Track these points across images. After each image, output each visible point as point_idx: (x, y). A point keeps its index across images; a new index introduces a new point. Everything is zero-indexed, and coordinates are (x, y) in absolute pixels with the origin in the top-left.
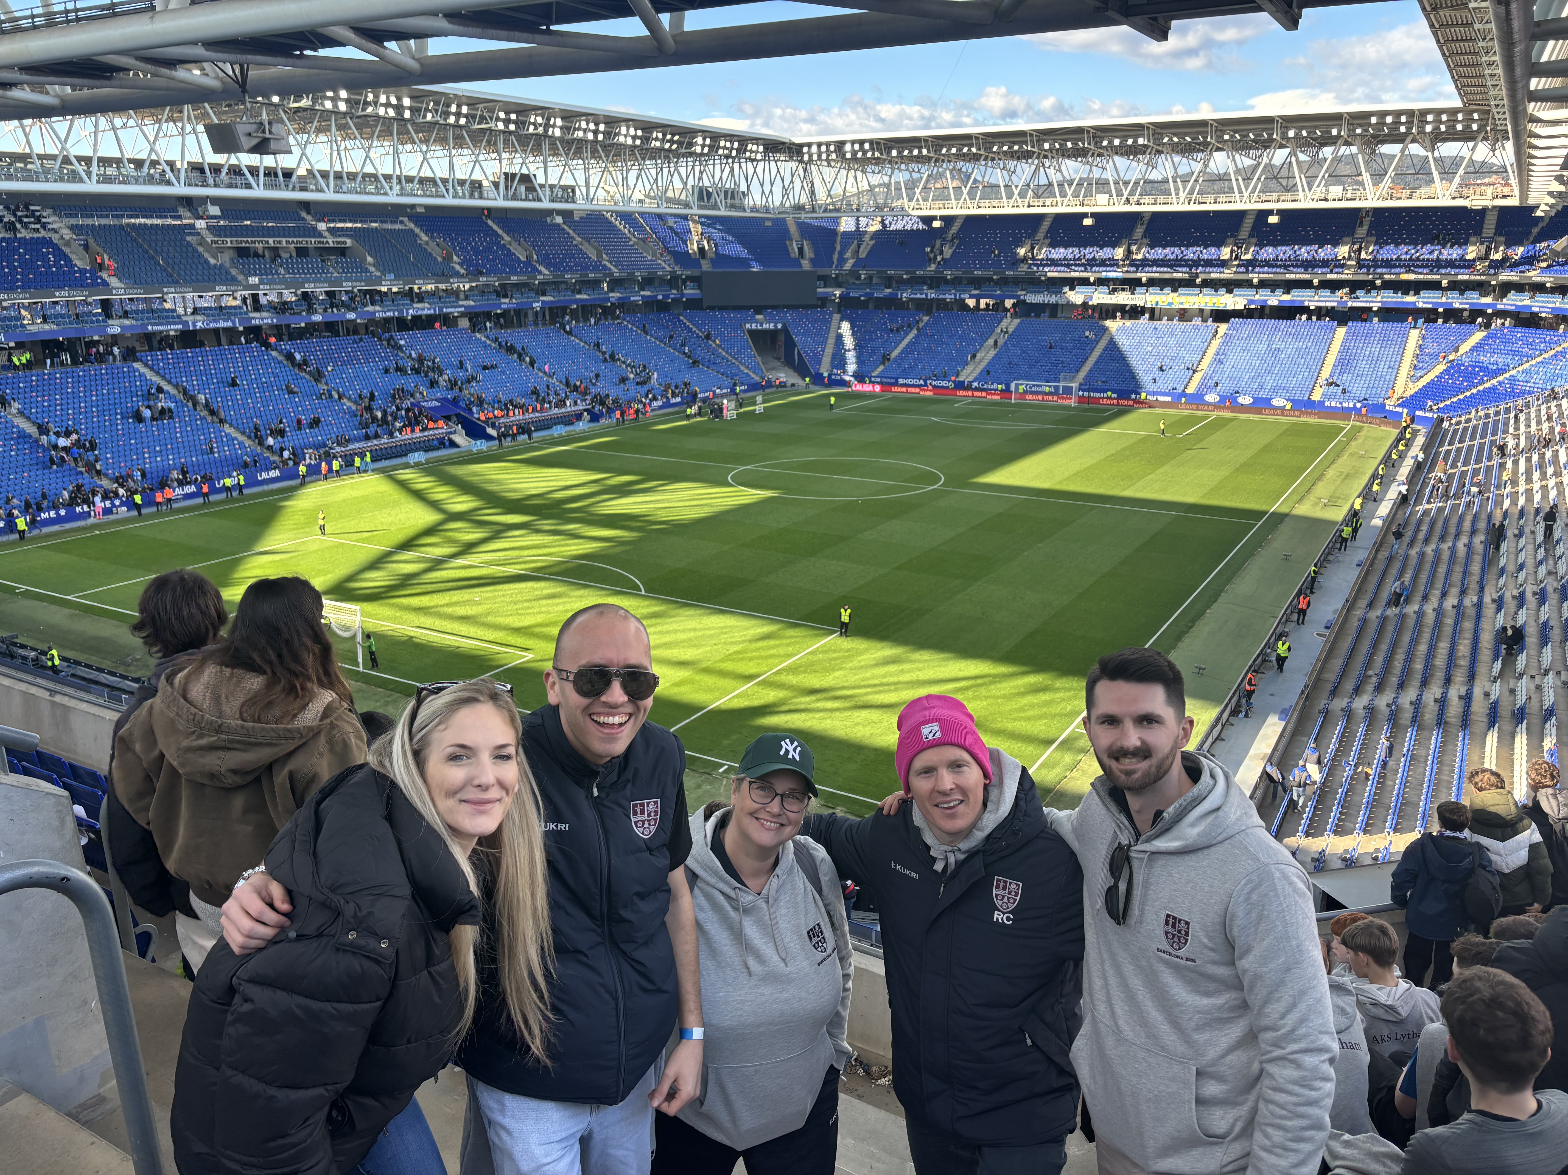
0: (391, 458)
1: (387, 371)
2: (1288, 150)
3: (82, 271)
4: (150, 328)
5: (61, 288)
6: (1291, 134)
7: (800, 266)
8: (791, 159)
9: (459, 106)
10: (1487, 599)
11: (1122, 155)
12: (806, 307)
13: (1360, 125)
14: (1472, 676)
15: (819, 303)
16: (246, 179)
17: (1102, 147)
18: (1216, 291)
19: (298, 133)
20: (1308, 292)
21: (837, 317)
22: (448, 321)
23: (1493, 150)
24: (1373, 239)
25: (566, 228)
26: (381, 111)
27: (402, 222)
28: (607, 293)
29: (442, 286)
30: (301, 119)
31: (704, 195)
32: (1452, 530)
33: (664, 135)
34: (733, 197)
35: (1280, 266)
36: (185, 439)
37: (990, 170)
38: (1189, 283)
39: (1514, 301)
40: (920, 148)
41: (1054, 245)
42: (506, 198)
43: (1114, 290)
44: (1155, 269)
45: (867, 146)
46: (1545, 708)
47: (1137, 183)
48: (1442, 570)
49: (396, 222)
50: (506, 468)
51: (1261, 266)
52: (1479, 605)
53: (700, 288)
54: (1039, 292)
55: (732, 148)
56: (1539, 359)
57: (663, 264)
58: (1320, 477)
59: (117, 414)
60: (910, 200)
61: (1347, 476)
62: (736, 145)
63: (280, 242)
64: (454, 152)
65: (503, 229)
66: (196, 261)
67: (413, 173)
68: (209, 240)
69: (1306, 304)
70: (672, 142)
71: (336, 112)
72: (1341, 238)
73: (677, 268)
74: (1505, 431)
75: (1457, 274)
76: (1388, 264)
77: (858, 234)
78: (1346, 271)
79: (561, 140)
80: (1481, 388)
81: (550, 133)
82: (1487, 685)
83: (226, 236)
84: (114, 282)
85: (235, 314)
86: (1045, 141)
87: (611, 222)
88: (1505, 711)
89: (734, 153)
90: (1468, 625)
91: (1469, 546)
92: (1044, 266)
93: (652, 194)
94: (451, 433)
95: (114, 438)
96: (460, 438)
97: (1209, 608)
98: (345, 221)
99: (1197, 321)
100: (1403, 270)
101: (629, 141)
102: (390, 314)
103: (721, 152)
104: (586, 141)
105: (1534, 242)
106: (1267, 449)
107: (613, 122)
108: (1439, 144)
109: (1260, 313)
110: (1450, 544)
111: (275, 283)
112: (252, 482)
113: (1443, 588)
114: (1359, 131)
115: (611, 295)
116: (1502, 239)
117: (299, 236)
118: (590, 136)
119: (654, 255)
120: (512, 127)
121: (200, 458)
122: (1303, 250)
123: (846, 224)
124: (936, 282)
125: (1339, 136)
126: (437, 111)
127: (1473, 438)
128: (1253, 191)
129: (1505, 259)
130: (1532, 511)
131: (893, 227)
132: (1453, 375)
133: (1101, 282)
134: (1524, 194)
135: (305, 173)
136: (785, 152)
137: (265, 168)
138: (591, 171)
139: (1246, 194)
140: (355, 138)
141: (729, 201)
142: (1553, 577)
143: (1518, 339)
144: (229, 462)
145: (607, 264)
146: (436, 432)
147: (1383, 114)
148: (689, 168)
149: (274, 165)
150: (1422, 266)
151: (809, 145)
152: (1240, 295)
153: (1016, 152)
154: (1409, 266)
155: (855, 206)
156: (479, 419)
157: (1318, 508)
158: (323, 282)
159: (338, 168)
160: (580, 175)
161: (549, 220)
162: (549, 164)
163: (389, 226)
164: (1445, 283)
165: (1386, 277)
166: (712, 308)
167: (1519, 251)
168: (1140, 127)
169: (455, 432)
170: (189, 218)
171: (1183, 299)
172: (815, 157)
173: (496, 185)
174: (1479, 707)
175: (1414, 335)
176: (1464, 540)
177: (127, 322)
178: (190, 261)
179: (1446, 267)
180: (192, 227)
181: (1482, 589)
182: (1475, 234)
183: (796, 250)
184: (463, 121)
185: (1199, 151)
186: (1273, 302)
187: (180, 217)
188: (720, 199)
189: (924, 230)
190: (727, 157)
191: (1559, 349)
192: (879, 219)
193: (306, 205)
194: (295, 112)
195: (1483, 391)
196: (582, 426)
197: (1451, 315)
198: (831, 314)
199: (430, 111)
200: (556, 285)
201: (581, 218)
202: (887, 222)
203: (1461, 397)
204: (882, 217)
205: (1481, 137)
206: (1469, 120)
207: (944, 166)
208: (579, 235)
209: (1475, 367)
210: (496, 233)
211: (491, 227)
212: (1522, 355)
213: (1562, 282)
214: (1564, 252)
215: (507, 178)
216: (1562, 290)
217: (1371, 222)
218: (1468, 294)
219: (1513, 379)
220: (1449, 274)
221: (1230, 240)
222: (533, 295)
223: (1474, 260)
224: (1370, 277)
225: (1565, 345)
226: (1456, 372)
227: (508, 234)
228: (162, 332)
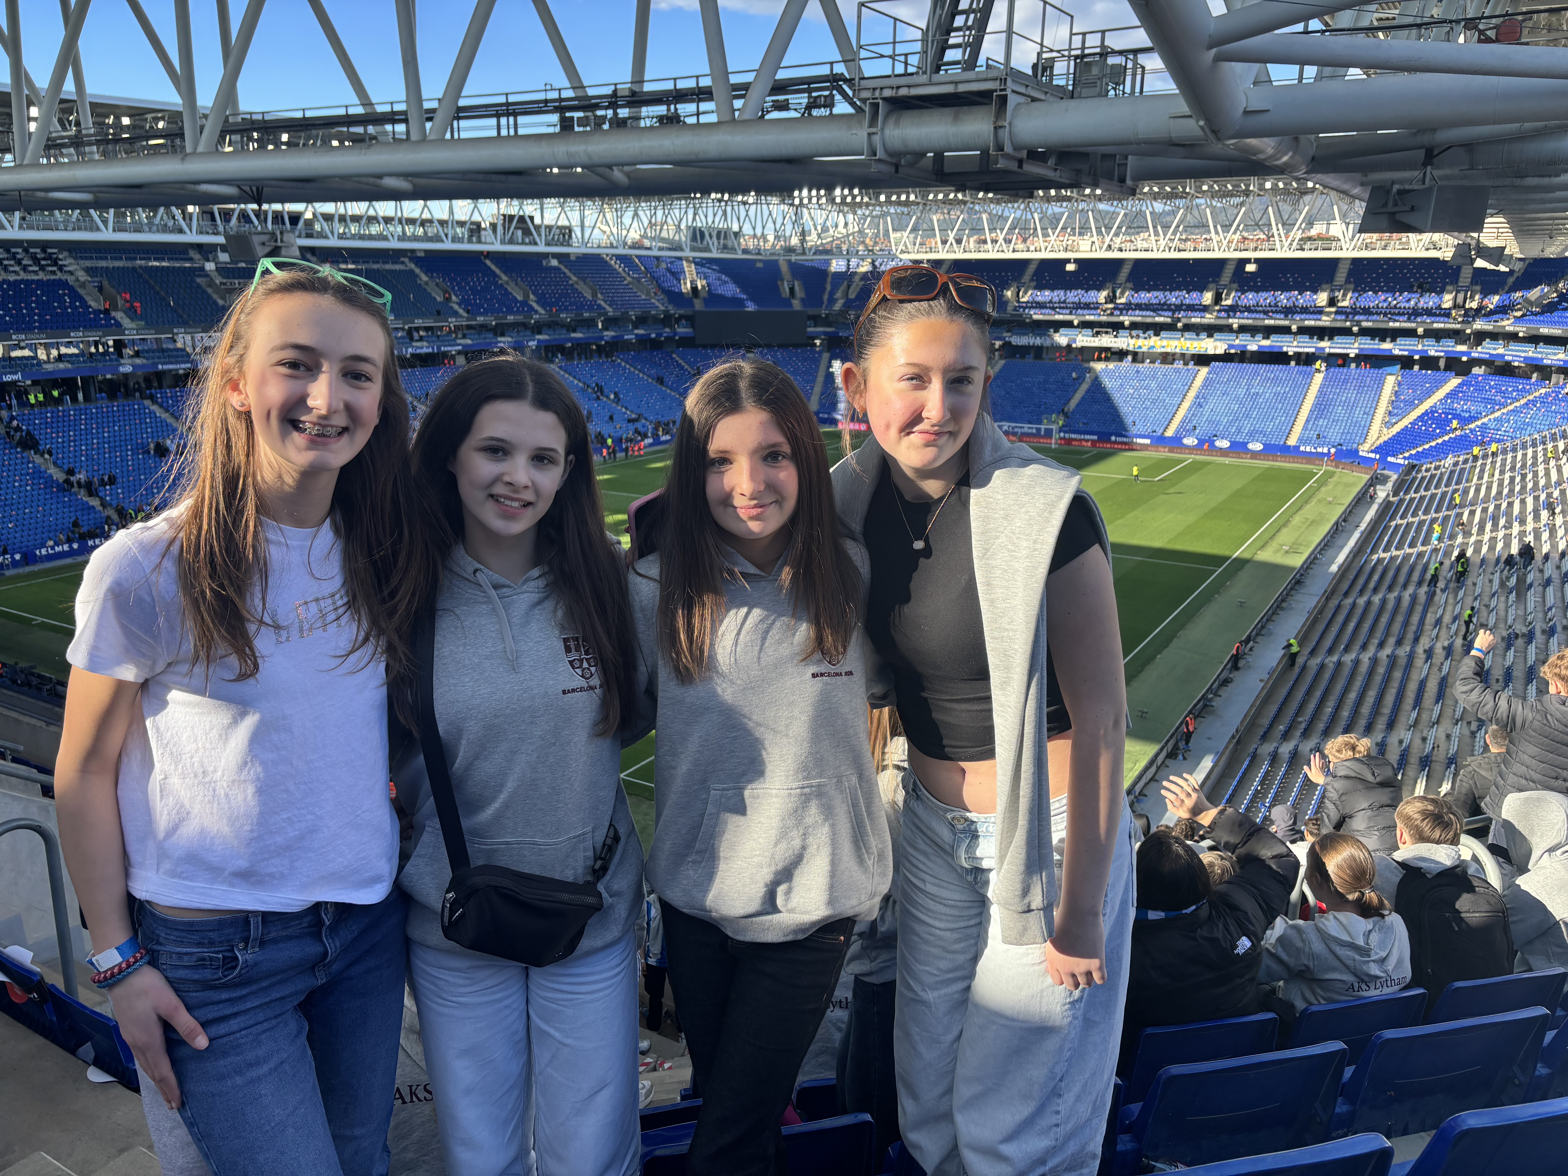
3: (97, 312)
4: (160, 367)
5: (76, 328)
6: (1268, 185)
7: (791, 305)
8: (783, 202)
10: (1419, 649)
12: (796, 346)
14: (1391, 724)
15: (809, 342)
17: (1085, 196)
18: (1198, 335)
20: (1288, 338)
21: (827, 356)
22: (445, 359)
24: (1352, 286)
25: (562, 268)
27: (403, 263)
28: (601, 331)
31: (698, 235)
32: (1401, 579)
34: (725, 238)
35: (1260, 312)
38: (1170, 327)
39: (1489, 349)
40: (908, 194)
41: (1040, 287)
42: (503, 242)
43: (1098, 333)
44: (1137, 312)
45: (856, 191)
46: (1449, 756)
48: (1384, 619)
49: (397, 263)
51: (1241, 312)
52: (1411, 656)
53: (693, 326)
54: (1024, 334)
56: (1511, 408)
57: (657, 303)
58: (1286, 524)
59: (127, 450)
60: (898, 244)
61: (1313, 522)
65: (500, 268)
66: (205, 302)
68: (218, 282)
69: (1285, 349)
72: (1320, 285)
73: (670, 307)
74: (1469, 480)
75: (1433, 322)
76: (1367, 311)
77: (848, 275)
78: (1324, 318)
80: (1453, 435)
82: (1403, 733)
83: (234, 278)
84: (126, 322)
87: (606, 262)
88: (1413, 759)
90: (1397, 675)
91: (1414, 596)
92: (1030, 308)
95: (125, 474)
97: (1160, 653)
99: (1178, 364)
100: (1380, 317)
105: (1509, 292)
106: (1238, 494)
109: (1243, 357)
110: (1397, 594)
113: (1382, 637)
115: (605, 333)
116: (1478, 288)
119: (648, 294)
122: (1283, 296)
123: (837, 265)
125: (1314, 189)
127: (1438, 486)
128: (1232, 241)
129: (1480, 308)
132: (1427, 421)
133: (1085, 325)
135: (311, 217)
136: (776, 196)
137: (273, 212)
138: (587, 214)
139: (1223, 243)
141: (722, 242)
143: (1491, 387)
145: (602, 303)
148: (683, 211)
149: (281, 210)
150: (1399, 314)
152: (1220, 340)
154: (1386, 314)
155: (845, 248)
157: (1279, 555)
159: (343, 214)
160: (576, 216)
161: (544, 263)
162: (545, 206)
163: (391, 267)
164: (1420, 331)
165: (1365, 324)
166: (705, 346)
167: (1494, 300)
170: (200, 261)
171: (1164, 343)
172: (806, 201)
173: (494, 227)
175: (1390, 382)
177: (138, 361)
178: (199, 302)
179: (1421, 315)
180: (202, 269)
181: (1417, 639)
182: (1451, 283)
183: (787, 290)
185: (1178, 199)
186: (1253, 347)
187: (190, 261)
188: (713, 243)
190: (720, 200)
191: (1531, 397)
192: (869, 260)
193: (311, 249)
195: (1455, 439)
197: (1428, 363)
198: (822, 353)
200: (552, 324)
201: (577, 260)
202: (877, 263)
203: (1433, 444)
204: (872, 258)
207: (932, 211)
208: (574, 274)
209: (1447, 414)
210: (494, 273)
211: (489, 268)
212: (1495, 403)
213: (1535, 333)
214: (1537, 302)
215: (504, 220)
216: (1534, 339)
217: (1350, 270)
218: (1444, 341)
219: (1484, 427)
220: (1424, 322)
221: (1212, 286)
222: (529, 333)
223: (1450, 309)
224: (1348, 324)
225: (1537, 394)
226: (1430, 419)
227: (506, 274)
228: (170, 371)
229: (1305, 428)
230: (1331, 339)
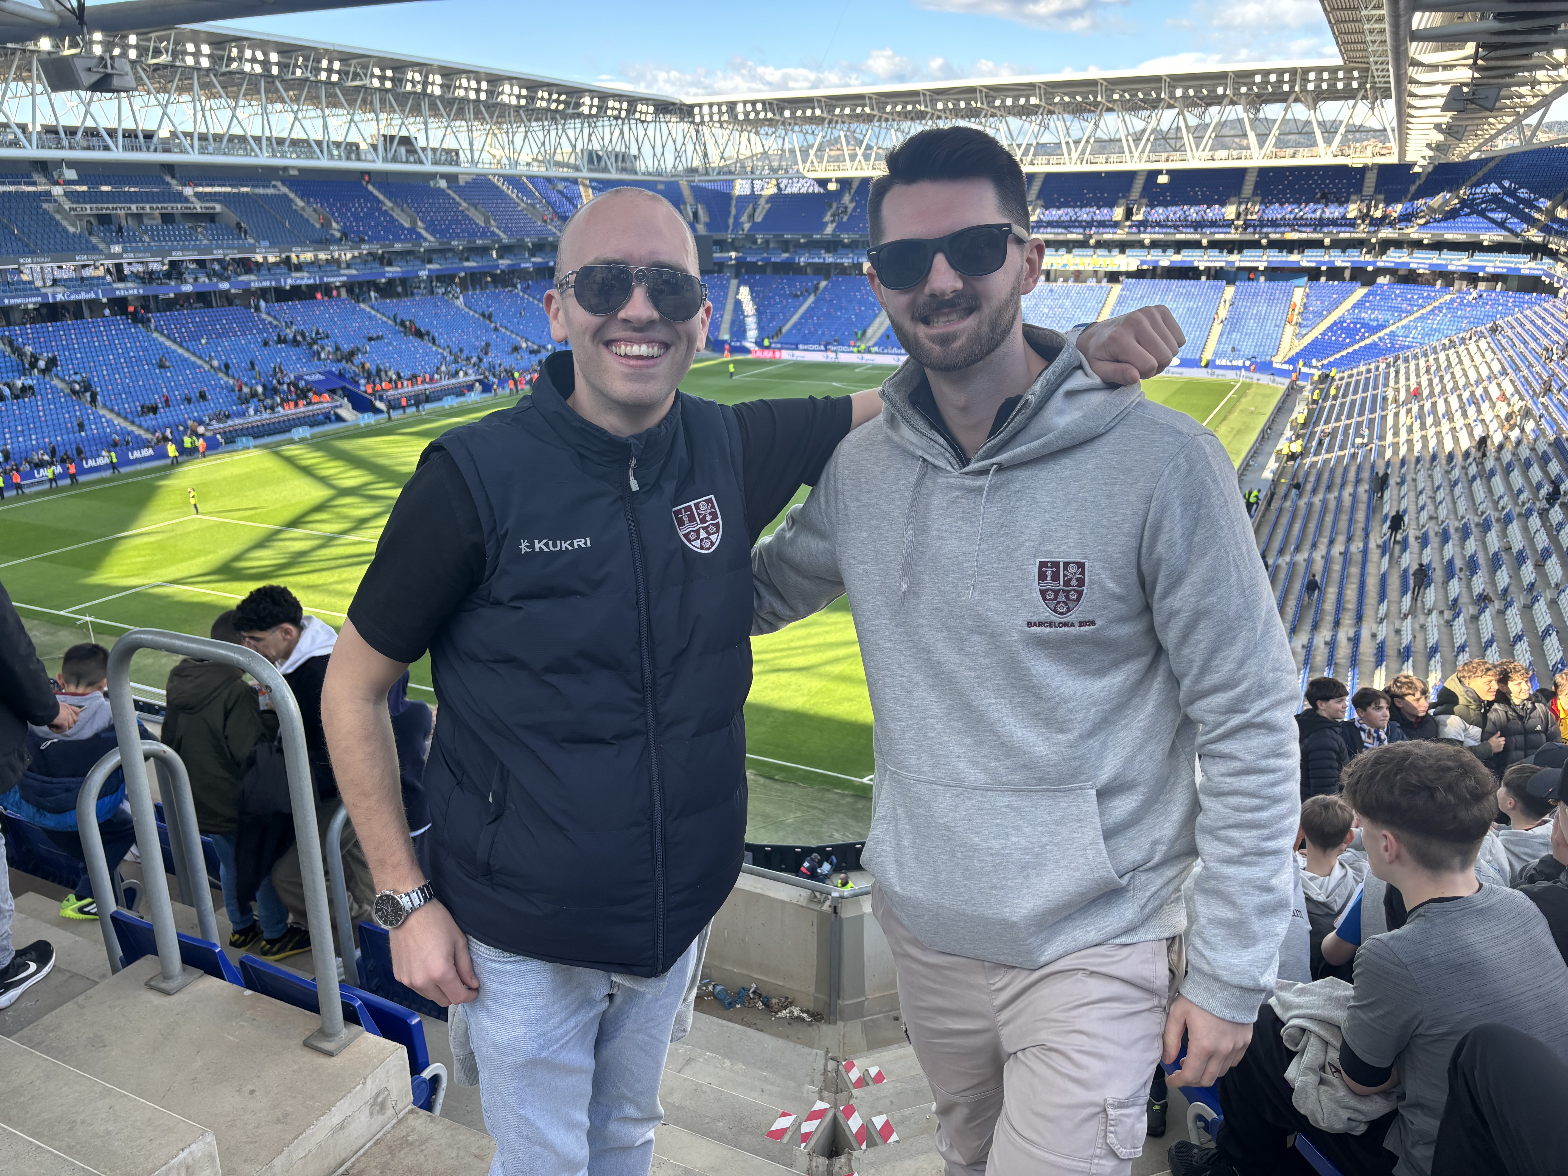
0: (274, 434)
1: (266, 344)
2: (1177, 110)
4: (6, 301)
6: (1179, 92)
8: (682, 120)
9: (330, 62)
10: (1372, 545)
11: (1014, 115)
13: (1244, 84)
14: (1359, 619)
15: (716, 268)
16: (104, 141)
17: (995, 107)
18: (1110, 251)
19: (158, 92)
20: (1198, 252)
21: (734, 282)
22: (327, 289)
23: (1372, 108)
24: (1259, 199)
25: (451, 193)
26: (247, 67)
27: (275, 187)
28: (496, 260)
29: (322, 256)
30: (160, 77)
31: (594, 159)
32: (1338, 481)
33: (550, 95)
34: (624, 160)
35: (1170, 227)
36: (48, 418)
37: (883, 131)
38: (1082, 244)
39: (1393, 258)
40: (813, 109)
42: (385, 160)
44: (1049, 230)
45: (759, 107)
46: (1429, 645)
47: (1029, 145)
48: (1329, 518)
49: (268, 187)
50: (395, 442)
51: (1152, 227)
52: (1365, 551)
55: (621, 109)
56: (1417, 315)
57: (554, 230)
60: (804, 162)
61: (1240, 430)
62: (625, 105)
63: (143, 208)
64: (327, 112)
65: (384, 194)
66: (53, 229)
67: (284, 135)
68: (67, 207)
69: (1196, 264)
70: (558, 101)
71: (197, 69)
72: (1228, 198)
74: (1386, 385)
75: (1339, 233)
76: (1274, 223)
77: (753, 198)
78: (1233, 231)
79: (441, 97)
80: (1362, 344)
81: (429, 91)
82: (1374, 626)
83: (85, 202)
85: (98, 285)
86: (937, 100)
87: (498, 187)
88: (1391, 652)
89: (623, 114)
90: (1355, 570)
91: (1354, 495)
93: (540, 158)
94: (337, 407)
96: (347, 412)
98: (213, 185)
99: (1092, 282)
100: (1287, 229)
101: (514, 101)
102: (266, 284)
103: (609, 112)
104: (469, 101)
105: (1411, 200)
107: (495, 80)
108: (1320, 103)
109: (1152, 273)
110: (1336, 494)
111: (139, 251)
112: (125, 461)
113: (1331, 536)
114: (1244, 90)
115: (501, 262)
116: (1382, 197)
117: (164, 202)
118: (472, 95)
119: (544, 220)
120: (388, 84)
121: (65, 437)
122: (1192, 210)
123: (741, 188)
124: (832, 245)
125: (1225, 95)
126: (306, 67)
127: (1355, 392)
128: (1143, 152)
129: (1385, 217)
130: (1413, 460)
131: (788, 191)
132: (1336, 332)
134: (1402, 152)
135: (168, 135)
136: (675, 113)
137: (124, 131)
138: (475, 134)
139: (1136, 154)
140: (220, 97)
141: (620, 164)
142: (1434, 522)
143: (1397, 296)
144: (98, 441)
145: (496, 230)
146: (321, 406)
147: (1266, 73)
148: (578, 131)
149: (134, 127)
150: (1306, 225)
151: (700, 106)
152: (1132, 256)
153: (910, 112)
154: (1293, 225)
155: (749, 169)
156: (366, 392)
158: (192, 250)
159: (203, 130)
160: (463, 137)
161: (432, 184)
162: (430, 126)
163: (261, 191)
164: (1327, 241)
165: (1273, 236)
167: (1398, 209)
168: (1032, 86)
169: (341, 406)
170: (45, 184)
171: (1078, 260)
172: (707, 118)
173: (375, 147)
174: (1367, 648)
175: (1299, 294)
176: (1349, 489)
178: (47, 230)
179: (1328, 225)
180: (48, 193)
181: (1367, 535)
182: (1356, 193)
183: (691, 214)
184: (335, 78)
185: (1089, 111)
186: (1165, 262)
187: (34, 184)
188: (611, 163)
189: (819, 193)
190: (617, 118)
191: (1436, 304)
192: (774, 182)
193: (170, 168)
194: (155, 70)
195: (1365, 347)
196: (474, 397)
197: (1335, 273)
198: (728, 280)
199: (300, 67)
200: (443, 252)
201: (467, 183)
202: (782, 186)
203: (1344, 353)
204: (777, 179)
205: (1360, 95)
206: (1349, 78)
207: (838, 127)
208: (465, 200)
209: (1356, 323)
210: (376, 198)
211: (371, 193)
212: (1401, 311)
213: (1438, 239)
214: (1439, 210)
215: (385, 140)
216: (1438, 246)
217: (1257, 182)
218: (1350, 251)
219: (1392, 335)
220: (1331, 233)
221: (1122, 201)
222: (419, 263)
223: (1355, 218)
224: (1257, 236)
225: (1442, 300)
226: (1339, 329)
227: (390, 199)
228: (19, 305)
229: (1219, 342)
230: (1240, 252)
